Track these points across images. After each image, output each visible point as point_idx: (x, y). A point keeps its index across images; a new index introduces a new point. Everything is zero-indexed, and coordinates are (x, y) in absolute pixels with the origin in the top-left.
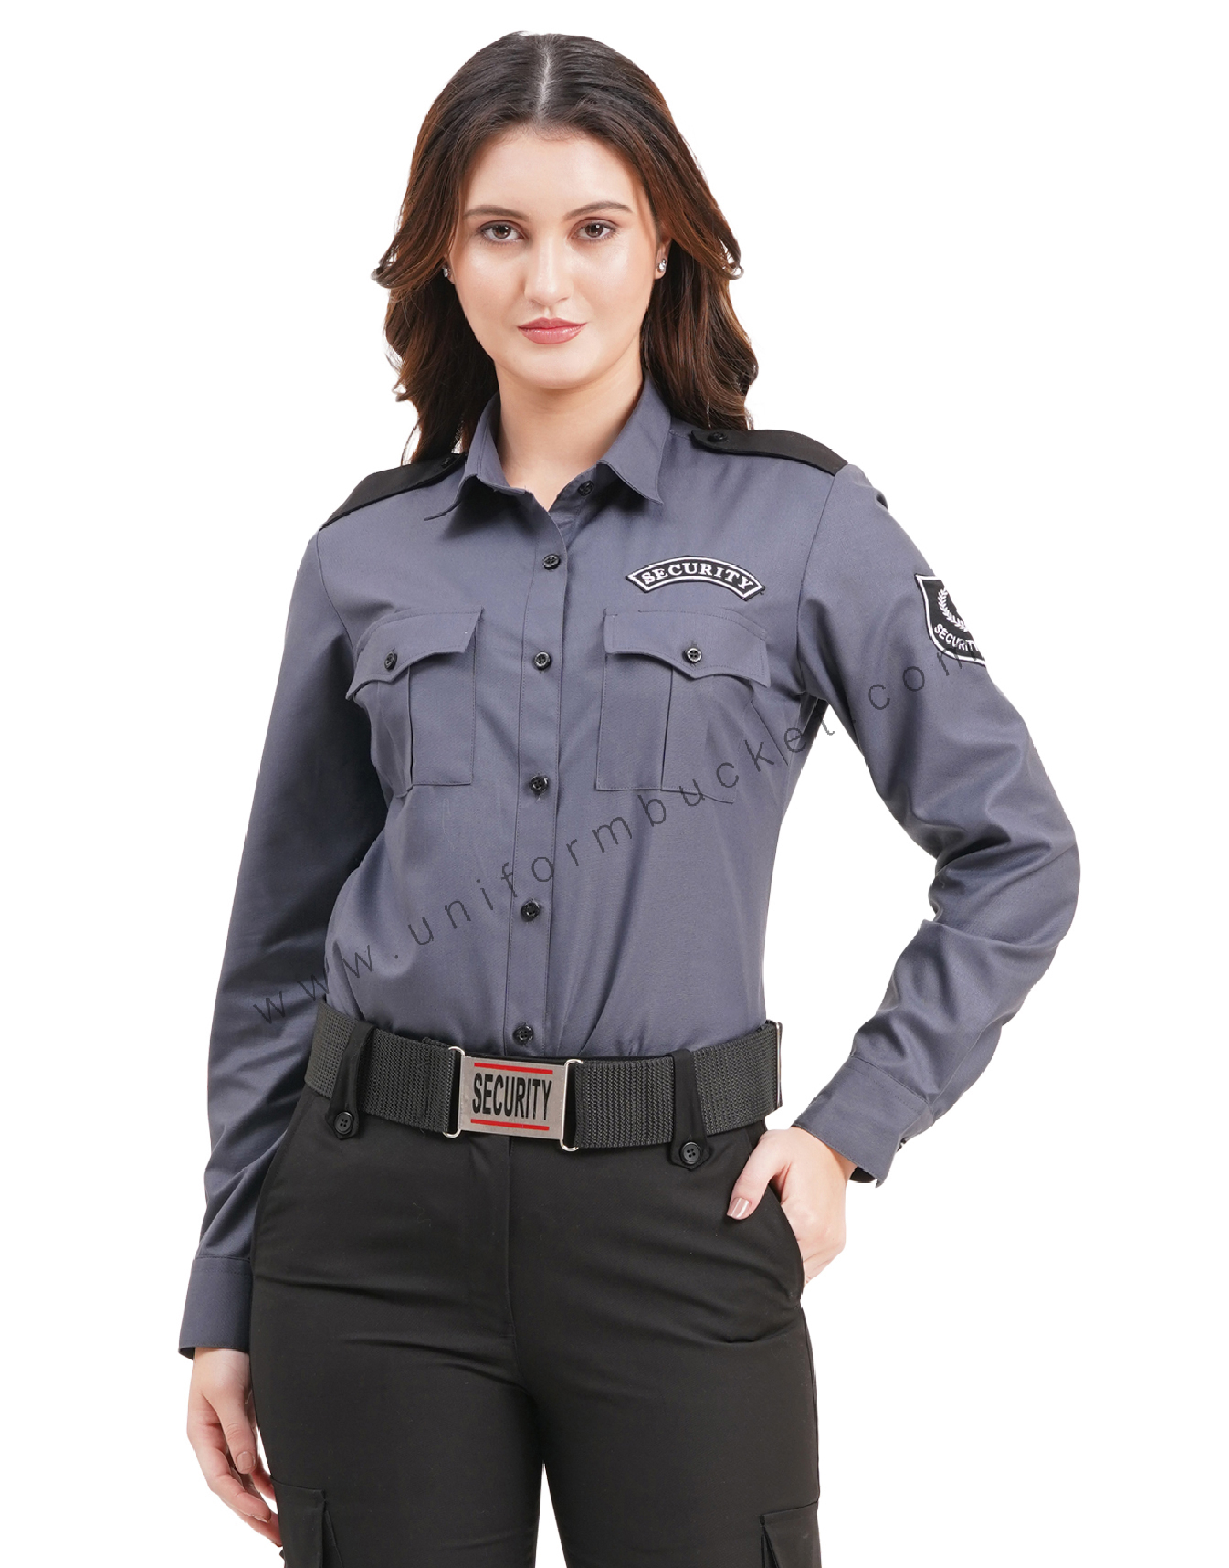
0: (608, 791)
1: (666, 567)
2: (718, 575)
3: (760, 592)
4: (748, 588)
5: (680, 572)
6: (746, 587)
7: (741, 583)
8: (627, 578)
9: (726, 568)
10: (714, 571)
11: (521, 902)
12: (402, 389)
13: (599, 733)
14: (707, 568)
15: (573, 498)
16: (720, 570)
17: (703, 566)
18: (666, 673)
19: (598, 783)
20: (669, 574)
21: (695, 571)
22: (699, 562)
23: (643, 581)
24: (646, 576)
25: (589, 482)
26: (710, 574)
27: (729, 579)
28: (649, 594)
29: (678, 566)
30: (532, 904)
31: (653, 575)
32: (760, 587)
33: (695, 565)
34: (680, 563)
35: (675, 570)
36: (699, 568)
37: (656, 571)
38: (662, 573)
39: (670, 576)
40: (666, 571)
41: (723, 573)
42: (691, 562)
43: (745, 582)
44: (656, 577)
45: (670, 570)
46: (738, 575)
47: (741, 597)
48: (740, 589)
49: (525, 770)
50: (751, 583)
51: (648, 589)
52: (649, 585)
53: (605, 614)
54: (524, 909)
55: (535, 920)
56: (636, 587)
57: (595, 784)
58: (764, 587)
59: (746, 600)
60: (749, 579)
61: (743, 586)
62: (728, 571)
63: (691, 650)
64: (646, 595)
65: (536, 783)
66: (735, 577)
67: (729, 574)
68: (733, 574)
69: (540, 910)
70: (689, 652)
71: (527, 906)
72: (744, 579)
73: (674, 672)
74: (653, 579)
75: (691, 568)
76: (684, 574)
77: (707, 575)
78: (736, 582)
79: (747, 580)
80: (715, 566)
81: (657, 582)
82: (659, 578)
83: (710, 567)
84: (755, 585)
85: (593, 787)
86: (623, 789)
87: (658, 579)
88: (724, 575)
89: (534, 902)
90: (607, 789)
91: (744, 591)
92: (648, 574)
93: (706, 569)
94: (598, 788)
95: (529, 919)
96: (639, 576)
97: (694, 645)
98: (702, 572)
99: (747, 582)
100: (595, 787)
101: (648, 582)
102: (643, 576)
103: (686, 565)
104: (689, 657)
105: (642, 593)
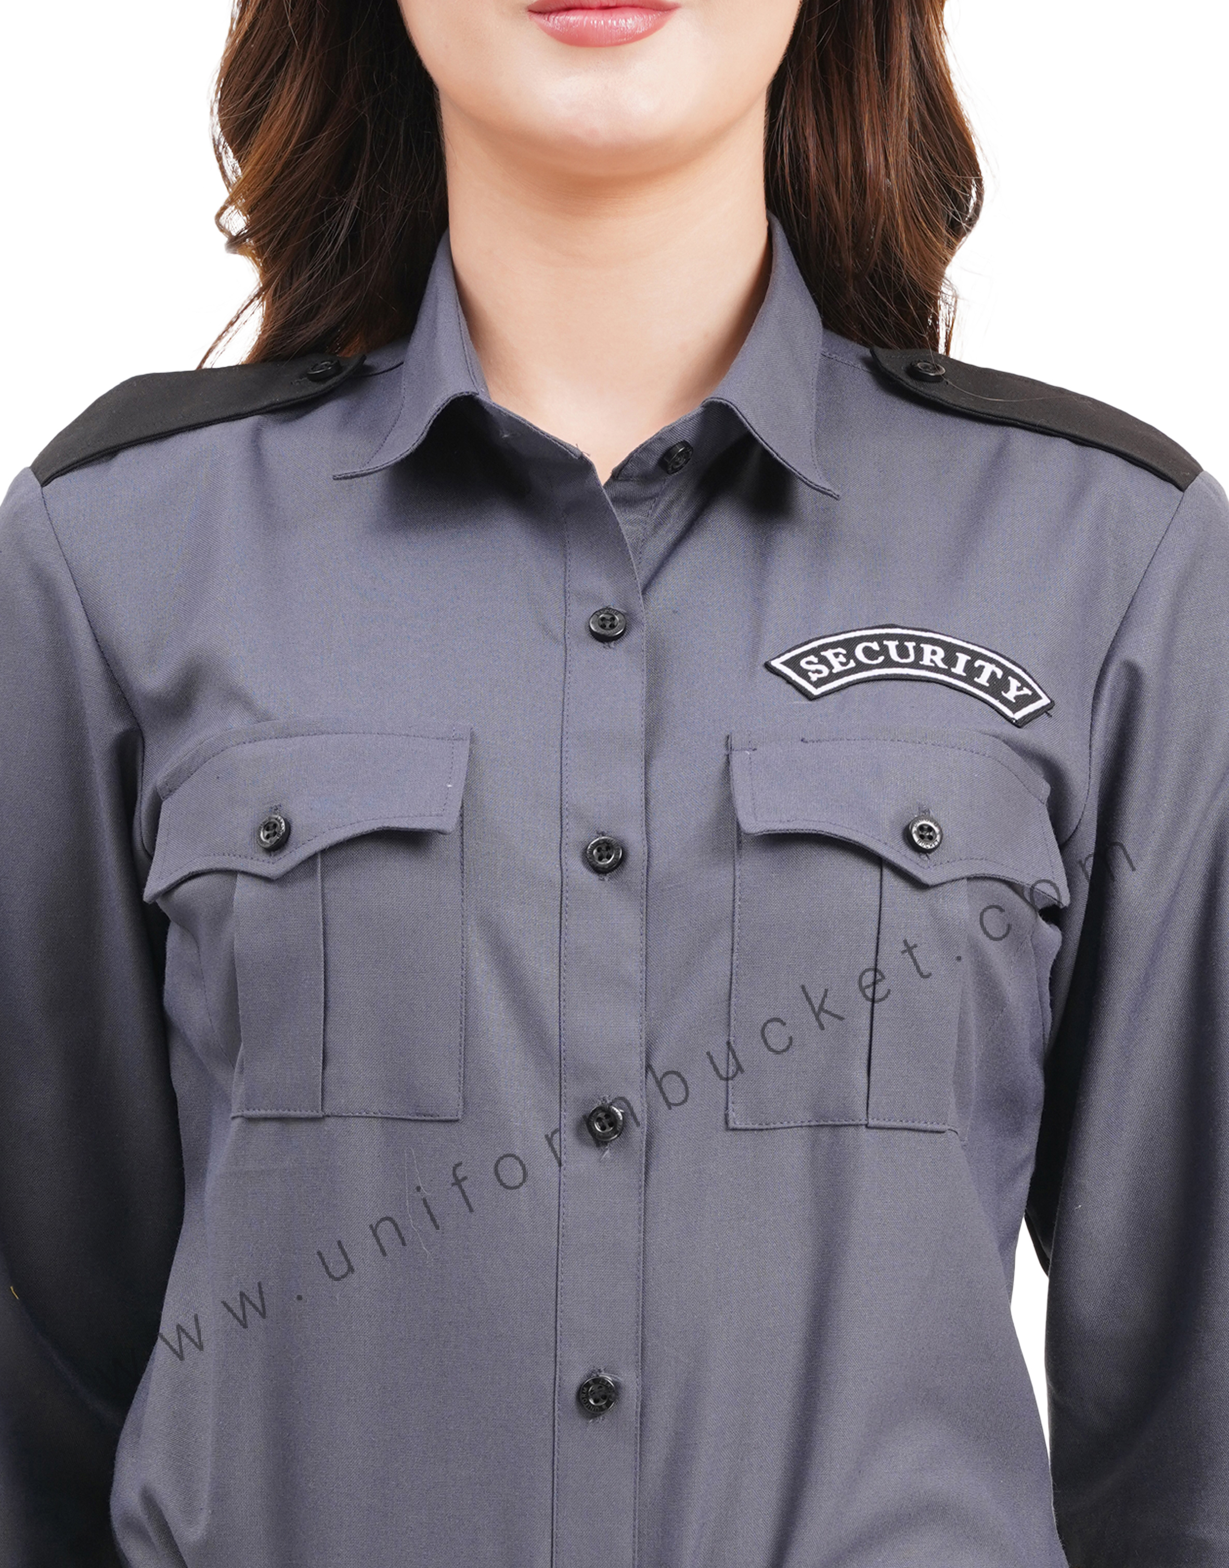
0: (753, 1130)
1: (849, 645)
2: (959, 669)
3: (1045, 710)
4: (1022, 702)
5: (881, 659)
6: (1016, 698)
7: (1007, 690)
8: (768, 666)
9: (975, 656)
10: (950, 660)
11: (575, 1378)
12: (238, 222)
13: (729, 1005)
14: (934, 653)
15: (647, 478)
16: (963, 659)
17: (927, 648)
18: (870, 873)
19: (732, 1115)
20: (856, 660)
21: (912, 659)
22: (919, 640)
23: (804, 674)
24: (809, 663)
25: (684, 443)
26: (941, 665)
27: (983, 680)
28: (821, 701)
29: (875, 646)
30: (599, 1381)
31: (824, 661)
32: (1045, 701)
33: (910, 645)
34: (879, 638)
35: (868, 652)
36: (919, 652)
37: (829, 654)
38: (842, 659)
39: (861, 667)
40: (850, 655)
41: (969, 666)
42: (902, 638)
43: (1015, 688)
44: (830, 667)
45: (859, 652)
46: (999, 674)
47: (1009, 720)
48: (1005, 702)
49: (573, 1090)
50: (1026, 691)
51: (816, 692)
52: (818, 684)
53: (728, 746)
54: (583, 1393)
55: (607, 1414)
56: (790, 687)
57: (726, 1115)
58: (1052, 701)
59: (1019, 724)
60: (1024, 684)
61: (1011, 695)
62: (978, 663)
63: (919, 824)
64: (814, 703)
65: (599, 1120)
66: (993, 674)
67: (981, 668)
68: (989, 668)
69: (617, 1394)
70: (914, 829)
71: (588, 1385)
72: (1014, 683)
73: (886, 872)
74: (826, 672)
75: (903, 652)
76: (889, 663)
77: (936, 669)
78: (997, 686)
79: (1019, 685)
80: (951, 653)
81: (832, 677)
82: (838, 668)
83: (941, 653)
84: (1035, 697)
85: (721, 1123)
86: (785, 1124)
87: (834, 671)
88: (972, 672)
89: (603, 1375)
90: (750, 1126)
91: (1015, 707)
92: (812, 658)
93: (933, 656)
94: (731, 1125)
95: (593, 1413)
96: (793, 663)
97: (925, 813)
98: (926, 661)
99: (1019, 689)
100: (727, 1122)
101: (814, 677)
102: (803, 663)
103: (892, 645)
104: (916, 839)
105: (805, 702)
